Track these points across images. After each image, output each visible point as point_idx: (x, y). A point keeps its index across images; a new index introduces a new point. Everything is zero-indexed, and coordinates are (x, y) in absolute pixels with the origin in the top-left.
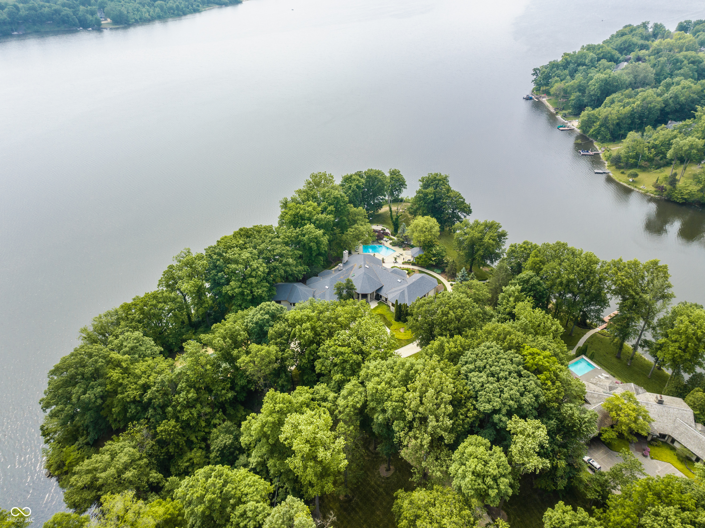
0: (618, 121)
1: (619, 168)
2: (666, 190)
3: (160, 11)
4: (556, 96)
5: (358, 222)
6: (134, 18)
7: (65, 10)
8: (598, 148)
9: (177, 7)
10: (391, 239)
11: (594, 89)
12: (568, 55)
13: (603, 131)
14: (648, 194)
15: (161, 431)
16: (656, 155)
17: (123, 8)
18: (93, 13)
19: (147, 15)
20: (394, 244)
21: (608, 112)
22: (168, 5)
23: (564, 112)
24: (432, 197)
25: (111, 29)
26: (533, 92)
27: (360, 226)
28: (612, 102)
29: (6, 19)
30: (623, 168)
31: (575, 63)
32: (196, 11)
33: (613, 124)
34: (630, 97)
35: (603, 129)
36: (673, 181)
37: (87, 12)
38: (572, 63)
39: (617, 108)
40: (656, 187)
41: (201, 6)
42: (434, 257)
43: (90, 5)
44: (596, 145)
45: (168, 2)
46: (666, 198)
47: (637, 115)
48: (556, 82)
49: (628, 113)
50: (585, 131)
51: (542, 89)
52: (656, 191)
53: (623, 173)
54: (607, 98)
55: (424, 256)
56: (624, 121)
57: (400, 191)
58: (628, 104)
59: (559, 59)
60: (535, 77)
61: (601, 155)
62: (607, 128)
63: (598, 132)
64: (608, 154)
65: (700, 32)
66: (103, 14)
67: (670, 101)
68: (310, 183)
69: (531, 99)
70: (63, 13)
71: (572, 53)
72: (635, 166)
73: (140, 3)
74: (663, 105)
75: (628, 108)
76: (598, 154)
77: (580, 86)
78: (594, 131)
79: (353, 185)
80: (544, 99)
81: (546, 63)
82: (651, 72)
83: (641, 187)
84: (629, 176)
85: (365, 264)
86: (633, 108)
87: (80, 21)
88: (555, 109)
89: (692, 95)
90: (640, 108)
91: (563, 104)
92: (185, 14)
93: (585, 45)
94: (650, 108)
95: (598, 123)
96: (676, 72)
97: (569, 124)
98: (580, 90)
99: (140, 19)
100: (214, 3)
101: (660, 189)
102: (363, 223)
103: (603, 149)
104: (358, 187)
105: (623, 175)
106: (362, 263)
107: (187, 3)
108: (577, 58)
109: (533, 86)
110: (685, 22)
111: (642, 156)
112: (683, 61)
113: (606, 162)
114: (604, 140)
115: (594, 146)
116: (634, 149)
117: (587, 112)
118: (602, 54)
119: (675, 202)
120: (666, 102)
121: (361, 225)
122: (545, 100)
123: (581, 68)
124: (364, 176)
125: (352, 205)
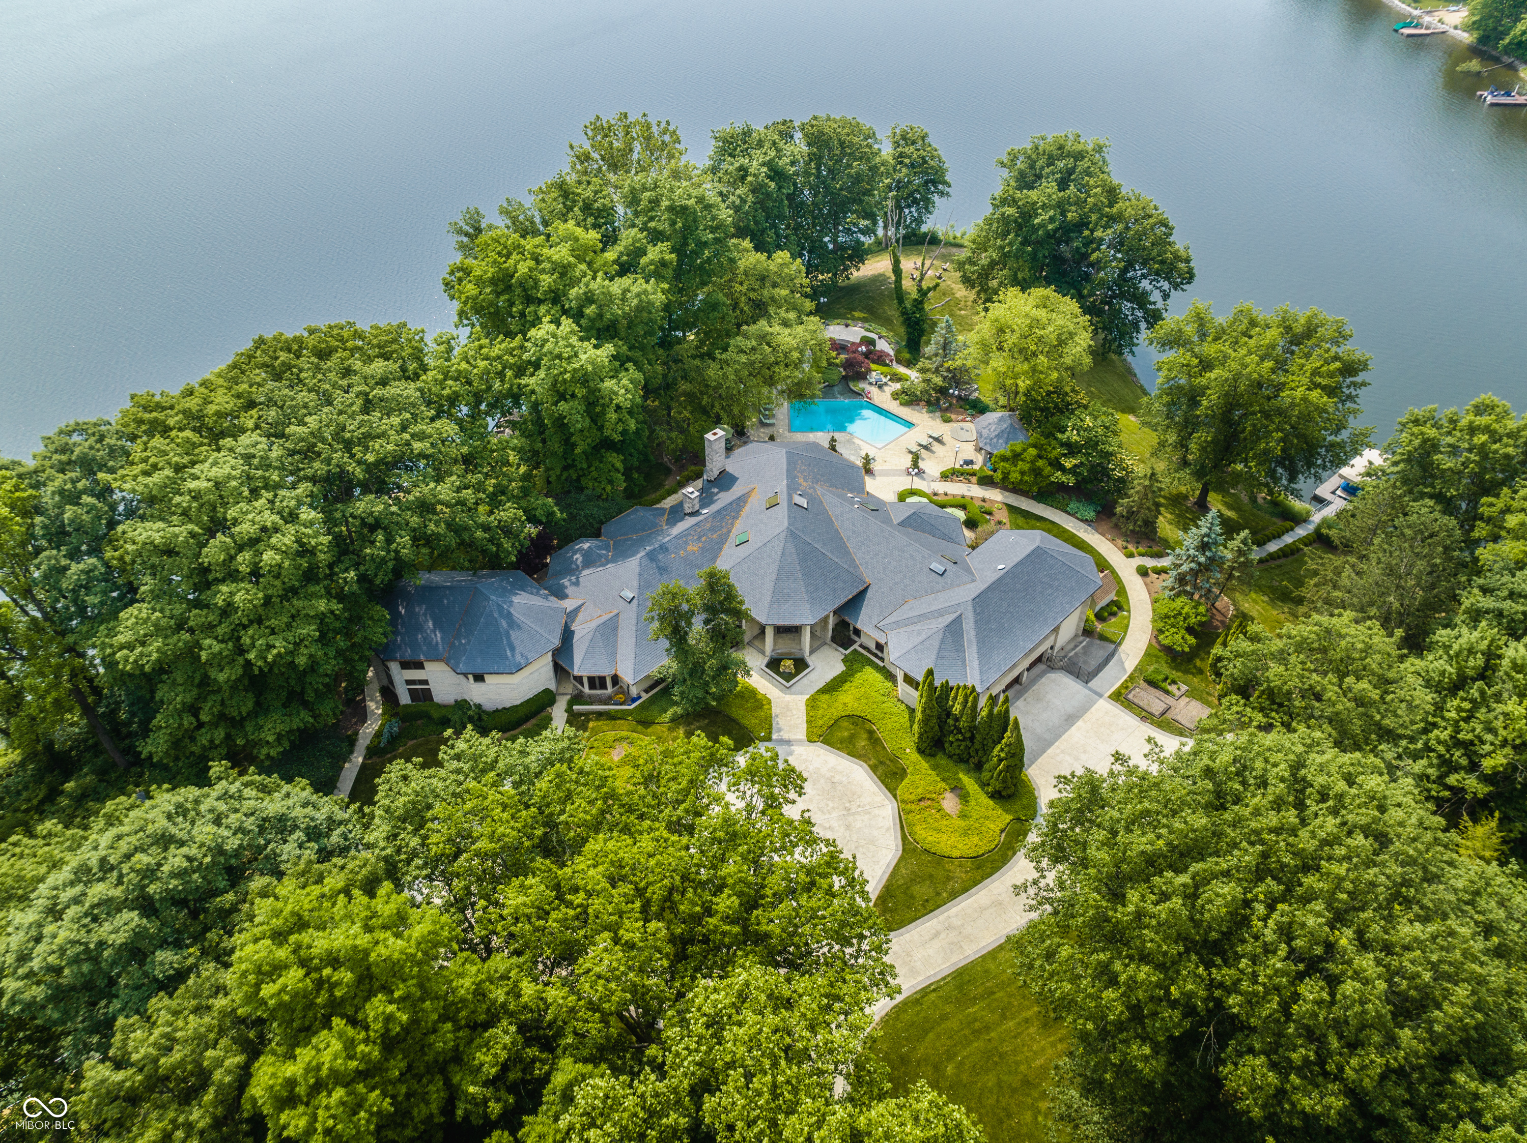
5: (771, 310)
10: (896, 378)
20: (910, 398)
24: (1052, 220)
27: (777, 328)
42: (1072, 454)
50: (1487, 38)
55: (1033, 451)
68: (581, 158)
79: (756, 164)
85: (792, 488)
97: (1428, 18)
102: (792, 315)
104: (776, 174)
106: (782, 485)
121: (786, 324)
124: (798, 135)
125: (747, 243)
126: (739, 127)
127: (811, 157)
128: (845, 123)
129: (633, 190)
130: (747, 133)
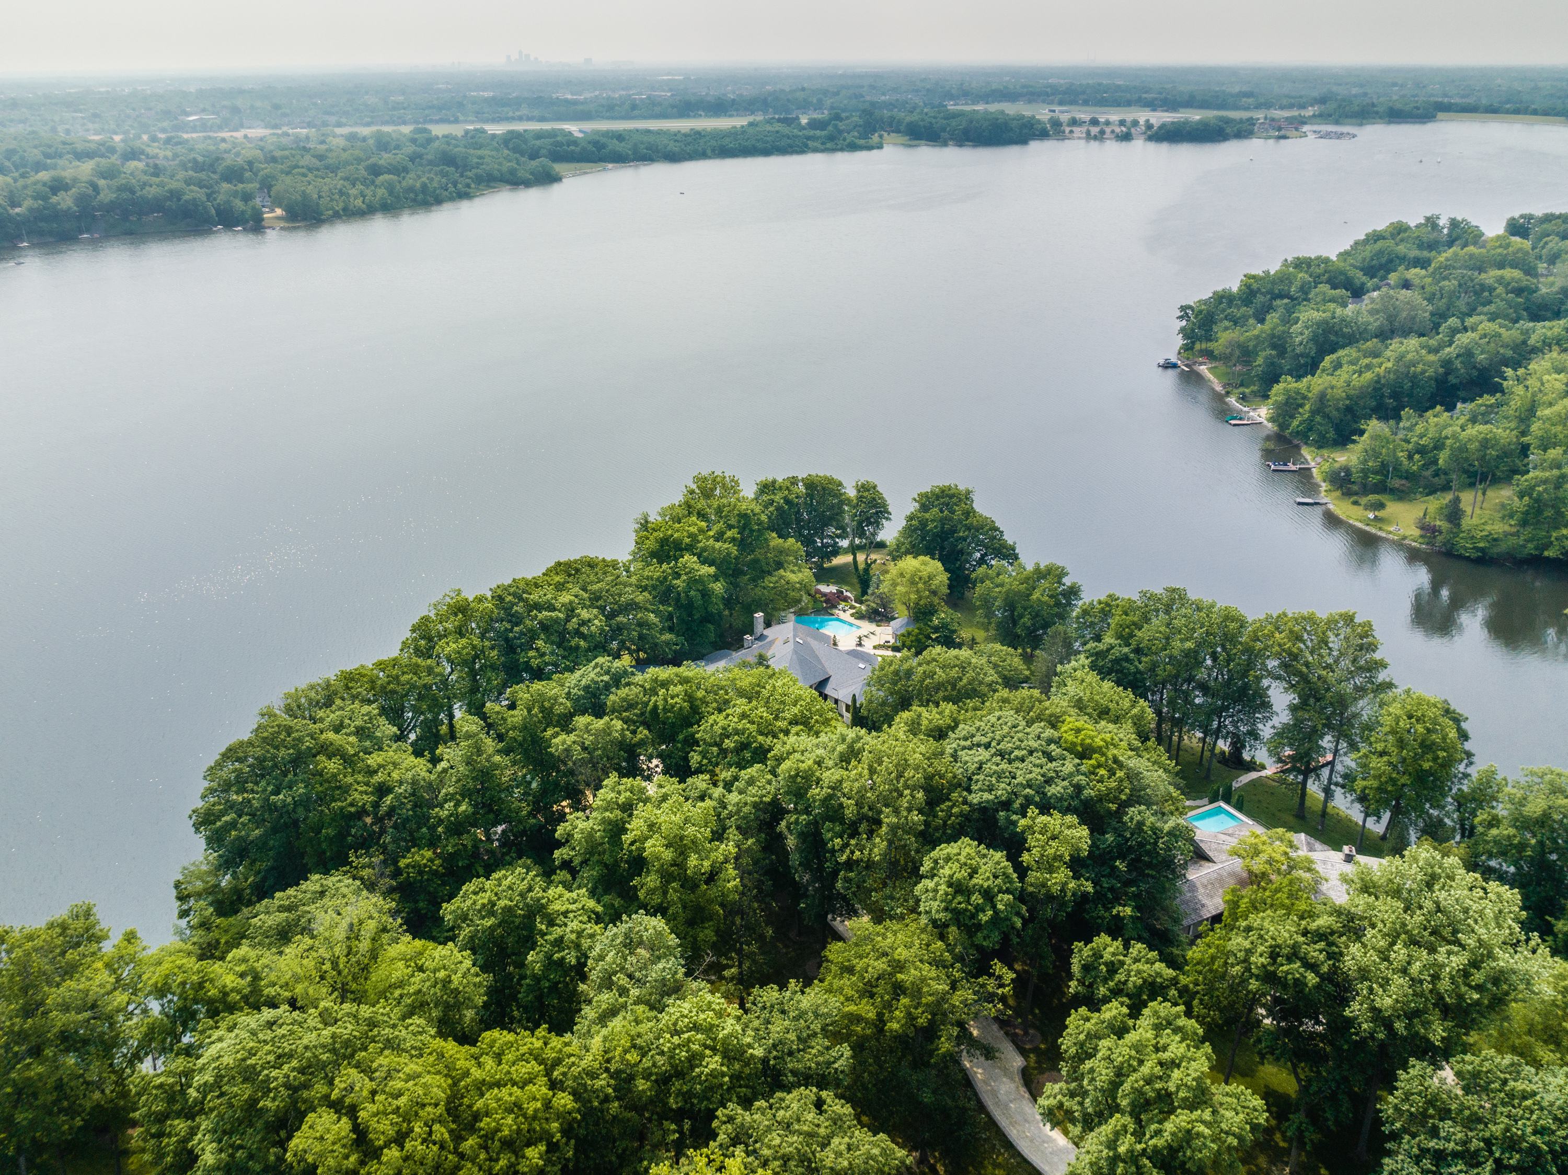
0: (1348, 402)
1: (1348, 494)
2: (1441, 533)
3: (386, 195)
4: (1225, 358)
5: (786, 565)
6: (332, 209)
7: (192, 191)
8: (1309, 458)
9: (424, 186)
10: (852, 607)
11: (1301, 344)
12: (1254, 277)
13: (1319, 424)
14: (1407, 542)
15: (408, 866)
16: (1425, 467)
17: (311, 187)
18: (247, 197)
19: (359, 202)
20: (860, 616)
21: (1326, 385)
22: (404, 184)
23: (1241, 389)
24: (936, 527)
25: (282, 228)
26: (1179, 353)
27: (789, 574)
28: (1338, 365)
29: (69, 208)
30: (1356, 494)
31: (1268, 293)
32: (464, 195)
33: (1338, 410)
34: (1376, 355)
35: (1318, 418)
36: (1454, 514)
37: (235, 194)
38: (1262, 293)
39: (1345, 376)
40: (1422, 528)
41: (473, 186)
42: (935, 632)
43: (242, 182)
44: (1307, 453)
45: (404, 178)
46: (1443, 549)
47: (1387, 392)
48: (1226, 329)
49: (1368, 387)
50: (1283, 426)
51: (1198, 346)
52: (1421, 536)
53: (1355, 503)
54: (1327, 358)
55: (916, 631)
56: (1361, 403)
57: (877, 525)
58: (1368, 367)
59: (1235, 287)
60: (1184, 323)
61: (1314, 471)
62: (1327, 416)
63: (1310, 426)
64: (1326, 467)
65: (1548, 235)
66: (267, 199)
67: (1458, 364)
68: (692, 492)
69: (1174, 366)
70: (186, 197)
71: (1261, 274)
72: (1381, 488)
73: (346, 179)
74: (1441, 370)
75: (1368, 376)
76: (1309, 469)
77: (1273, 336)
78: (1301, 424)
79: (778, 498)
80: (1202, 367)
81: (1207, 295)
82: (1425, 310)
83: (1392, 529)
84: (1367, 507)
85: (795, 636)
86: (1378, 375)
87: (219, 213)
88: (1224, 387)
89: (1502, 351)
90: (1392, 376)
91: (1240, 375)
92: (439, 201)
93: (1290, 259)
94: (1415, 376)
95: (1307, 407)
96: (1480, 309)
97: (1251, 414)
98: (1274, 346)
99: (344, 210)
100: (501, 181)
101: (1428, 530)
102: (796, 568)
103: (1319, 460)
104: (787, 501)
105: (1355, 507)
106: (791, 635)
107: (444, 180)
108: (1273, 283)
109: (1179, 341)
110: (1522, 216)
111: (1394, 469)
112: (1495, 289)
113: (1323, 484)
114: (1321, 444)
115: (1301, 455)
116: (1377, 455)
117: (1286, 385)
118: (1327, 275)
119: (1460, 557)
120: (1447, 364)
121: (793, 572)
122: (1203, 369)
123: (1278, 302)
124: (800, 484)
125: (774, 535)
126: (770, 479)
127: (807, 495)
128: (826, 478)
129: (719, 507)
130: (774, 482)
